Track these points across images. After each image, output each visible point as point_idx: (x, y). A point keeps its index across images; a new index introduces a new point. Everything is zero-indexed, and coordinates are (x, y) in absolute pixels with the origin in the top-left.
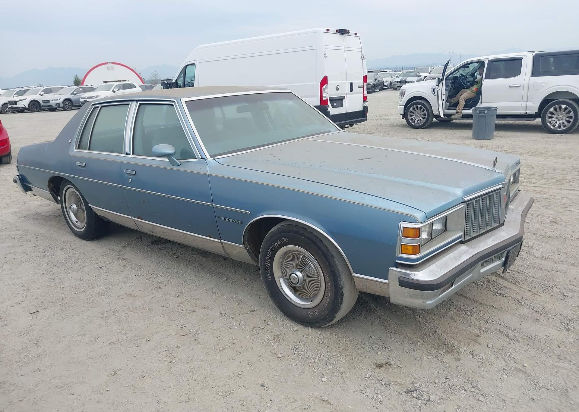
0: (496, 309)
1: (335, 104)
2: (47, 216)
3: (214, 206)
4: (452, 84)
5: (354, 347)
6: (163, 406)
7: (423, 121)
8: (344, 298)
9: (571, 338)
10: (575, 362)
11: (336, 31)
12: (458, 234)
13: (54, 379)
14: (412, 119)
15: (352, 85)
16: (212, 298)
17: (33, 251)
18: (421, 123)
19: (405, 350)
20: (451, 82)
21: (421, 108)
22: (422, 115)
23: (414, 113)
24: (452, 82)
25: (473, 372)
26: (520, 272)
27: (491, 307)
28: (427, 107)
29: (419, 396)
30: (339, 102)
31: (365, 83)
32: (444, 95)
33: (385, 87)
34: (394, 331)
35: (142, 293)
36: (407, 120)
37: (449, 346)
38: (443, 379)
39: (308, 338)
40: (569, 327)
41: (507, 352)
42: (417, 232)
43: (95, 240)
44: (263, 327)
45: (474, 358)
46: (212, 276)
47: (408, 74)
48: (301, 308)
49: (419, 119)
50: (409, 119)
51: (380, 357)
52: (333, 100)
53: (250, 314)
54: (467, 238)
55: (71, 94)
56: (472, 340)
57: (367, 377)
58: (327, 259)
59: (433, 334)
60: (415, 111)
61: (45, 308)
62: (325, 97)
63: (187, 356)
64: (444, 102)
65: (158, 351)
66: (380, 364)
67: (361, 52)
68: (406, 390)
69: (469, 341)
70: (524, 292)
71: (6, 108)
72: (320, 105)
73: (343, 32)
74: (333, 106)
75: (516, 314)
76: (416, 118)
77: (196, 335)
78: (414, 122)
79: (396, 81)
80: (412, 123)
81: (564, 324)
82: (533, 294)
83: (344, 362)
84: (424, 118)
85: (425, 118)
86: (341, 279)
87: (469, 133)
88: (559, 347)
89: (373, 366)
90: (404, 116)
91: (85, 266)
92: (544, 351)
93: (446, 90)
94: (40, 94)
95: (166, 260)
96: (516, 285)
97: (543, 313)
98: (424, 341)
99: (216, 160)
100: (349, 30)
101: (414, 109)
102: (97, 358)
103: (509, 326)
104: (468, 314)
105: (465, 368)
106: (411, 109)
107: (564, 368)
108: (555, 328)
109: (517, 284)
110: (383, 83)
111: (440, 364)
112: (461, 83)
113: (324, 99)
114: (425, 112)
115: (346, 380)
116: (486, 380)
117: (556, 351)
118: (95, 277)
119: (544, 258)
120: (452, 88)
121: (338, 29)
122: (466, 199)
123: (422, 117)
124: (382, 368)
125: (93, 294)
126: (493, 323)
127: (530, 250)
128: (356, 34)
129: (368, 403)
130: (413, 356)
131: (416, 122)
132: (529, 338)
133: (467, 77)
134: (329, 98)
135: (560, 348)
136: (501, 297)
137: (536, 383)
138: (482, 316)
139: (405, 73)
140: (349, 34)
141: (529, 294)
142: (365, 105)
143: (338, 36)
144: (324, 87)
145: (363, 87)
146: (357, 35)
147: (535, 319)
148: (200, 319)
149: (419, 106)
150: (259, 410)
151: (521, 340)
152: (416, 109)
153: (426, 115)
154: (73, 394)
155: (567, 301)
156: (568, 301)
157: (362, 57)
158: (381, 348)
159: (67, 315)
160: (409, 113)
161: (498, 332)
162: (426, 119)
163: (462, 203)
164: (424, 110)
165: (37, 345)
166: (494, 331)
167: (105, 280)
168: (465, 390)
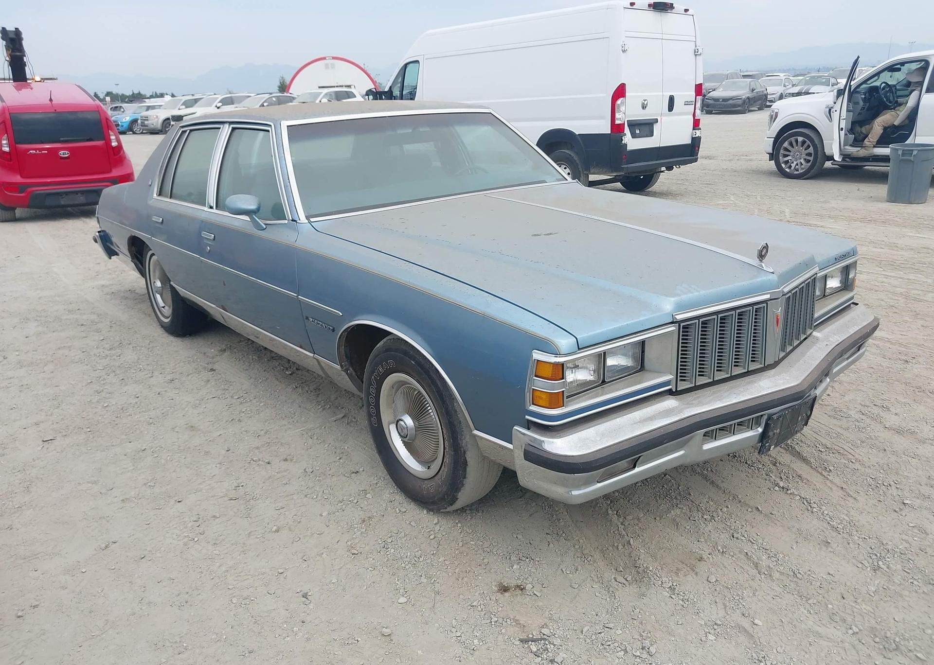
0: (762, 514)
1: (638, 132)
2: (142, 294)
3: (300, 298)
4: (864, 100)
5: (481, 551)
6: (143, 608)
7: (806, 166)
8: (468, 469)
9: (874, 585)
10: (858, 631)
11: (649, 5)
12: (661, 377)
13: (23, 545)
14: (787, 162)
15: (671, 100)
16: (306, 444)
17: (95, 347)
18: (803, 169)
19: (560, 568)
20: (863, 96)
21: (804, 142)
22: (804, 156)
23: (790, 152)
24: (865, 98)
25: (657, 621)
26: (841, 452)
27: (754, 509)
28: (814, 141)
29: (541, 650)
30: (646, 129)
31: (697, 97)
32: (845, 120)
33: (770, 102)
34: (562, 532)
35: (209, 426)
36: (778, 164)
37: (640, 570)
38: (599, 628)
39: (416, 527)
40: (880, 563)
41: (738, 595)
42: (559, 371)
43: (188, 337)
44: (355, 501)
45: (672, 598)
46: (324, 409)
47: (815, 81)
48: (415, 476)
49: (799, 161)
50: (781, 161)
51: (511, 575)
52: (633, 125)
53: (348, 477)
54: (683, 386)
55: (260, 106)
56: (686, 565)
57: (473, 606)
58: (444, 402)
59: (624, 546)
60: (793, 147)
61: (66, 435)
62: (620, 119)
63: (219, 533)
64: (843, 133)
65: (183, 520)
66: (506, 585)
67: (695, 42)
68: (525, 637)
69: (681, 566)
70: (831, 488)
71: (168, 125)
72: (610, 133)
73: (661, 8)
74: (634, 136)
75: (794, 527)
76: (793, 159)
77: (252, 502)
78: (790, 167)
79: (790, 93)
80: (786, 170)
81: (874, 557)
82: (845, 494)
83: (450, 574)
84: (808, 161)
85: (810, 160)
86: (463, 437)
87: (881, 190)
88: (843, 598)
89: (493, 587)
90: (773, 156)
91: (152, 377)
92: (810, 602)
93: (848, 111)
94: (216, 106)
95: (270, 377)
96: (821, 474)
97: (843, 532)
98: (605, 556)
99: (312, 223)
100: (673, 4)
101: (791, 144)
102: (94, 520)
103: (768, 548)
104: (705, 517)
105: (645, 614)
106: (786, 144)
107: (828, 638)
108: (852, 562)
109: (825, 474)
110: (766, 96)
111: (608, 599)
112: (882, 100)
113: (617, 122)
114: (811, 150)
115: (437, 605)
116: (673, 639)
117: (831, 604)
118: (159, 394)
119: (899, 431)
120: (864, 108)
121: (652, 2)
122: (679, 317)
123: (805, 159)
124: (507, 594)
125: (140, 421)
126: (743, 538)
127: (882, 414)
128: (686, 10)
129: (451, 650)
130: (570, 580)
131: (793, 168)
132: (794, 573)
133: (897, 87)
134: (627, 121)
135: (844, 601)
136: (782, 494)
137: (763, 657)
138: (729, 524)
139: (808, 79)
140: (674, 11)
141: (837, 493)
142: (696, 135)
143: (652, 15)
144: (619, 102)
145: (694, 103)
146: (688, 13)
147: (824, 541)
148: (271, 477)
149: (800, 139)
150: (277, 636)
151: (776, 575)
152: (794, 144)
153: (811, 156)
154: (36, 571)
155: (904, 514)
156: (906, 515)
157: (695, 51)
158: (524, 559)
159: (89, 448)
160: (782, 151)
161: (744, 555)
162: (811, 162)
163: (672, 323)
164: (809, 147)
165: (27, 489)
166: (737, 553)
167: (168, 401)
168: (626, 651)
